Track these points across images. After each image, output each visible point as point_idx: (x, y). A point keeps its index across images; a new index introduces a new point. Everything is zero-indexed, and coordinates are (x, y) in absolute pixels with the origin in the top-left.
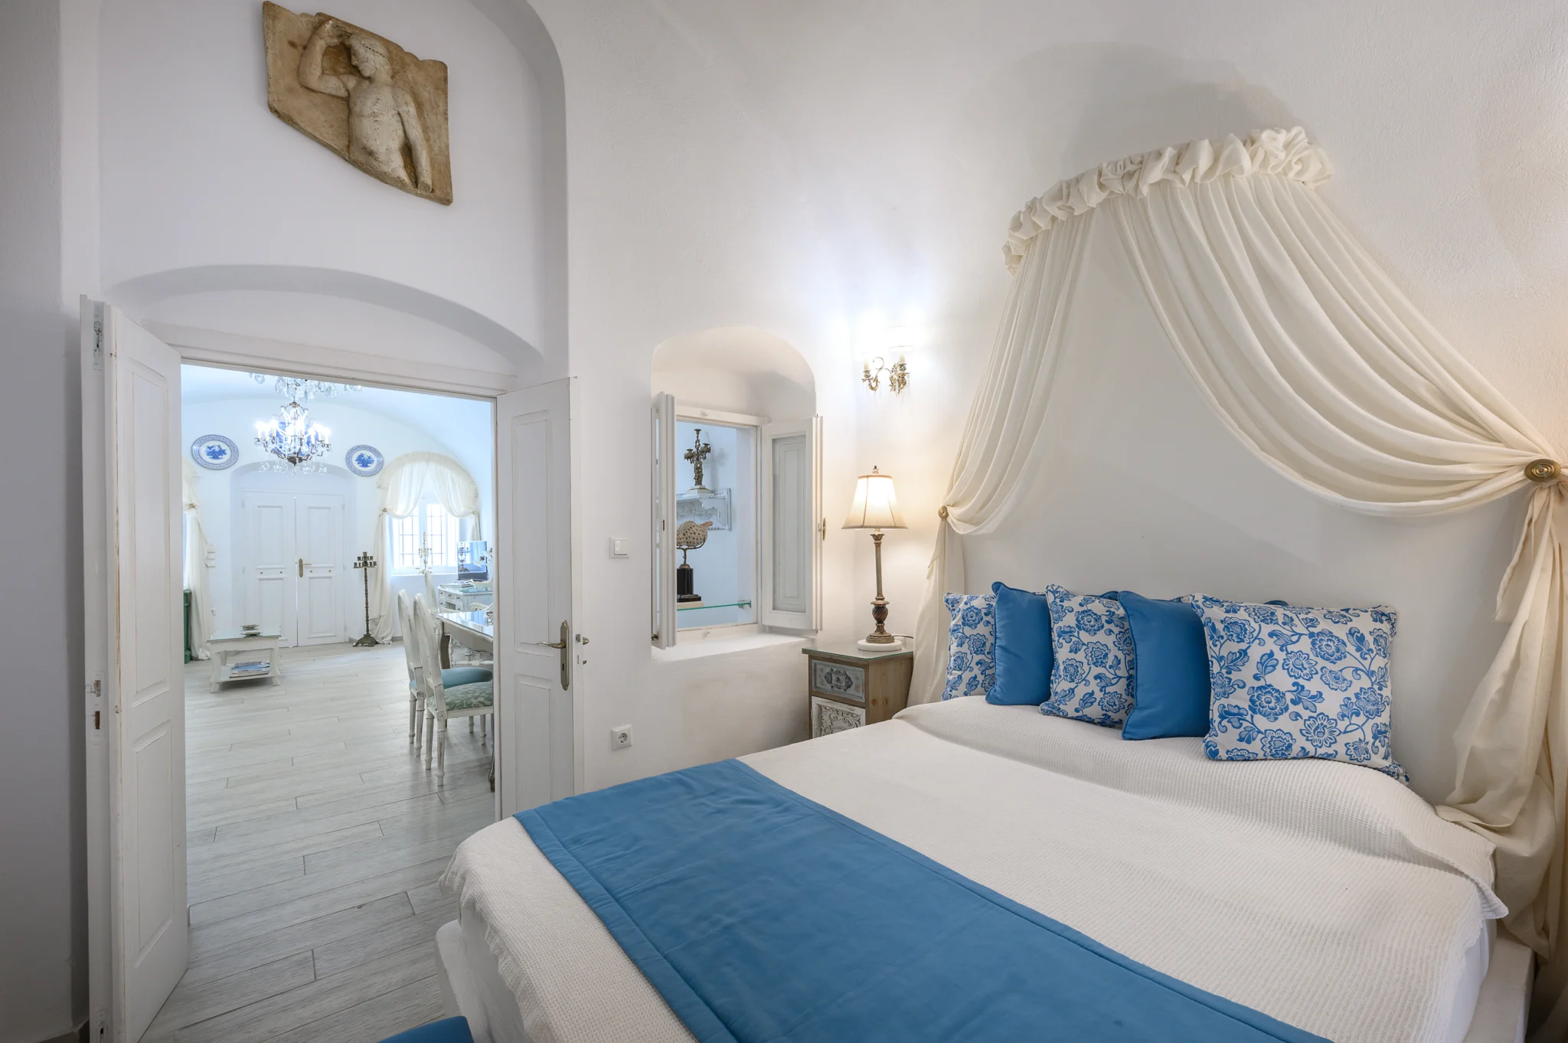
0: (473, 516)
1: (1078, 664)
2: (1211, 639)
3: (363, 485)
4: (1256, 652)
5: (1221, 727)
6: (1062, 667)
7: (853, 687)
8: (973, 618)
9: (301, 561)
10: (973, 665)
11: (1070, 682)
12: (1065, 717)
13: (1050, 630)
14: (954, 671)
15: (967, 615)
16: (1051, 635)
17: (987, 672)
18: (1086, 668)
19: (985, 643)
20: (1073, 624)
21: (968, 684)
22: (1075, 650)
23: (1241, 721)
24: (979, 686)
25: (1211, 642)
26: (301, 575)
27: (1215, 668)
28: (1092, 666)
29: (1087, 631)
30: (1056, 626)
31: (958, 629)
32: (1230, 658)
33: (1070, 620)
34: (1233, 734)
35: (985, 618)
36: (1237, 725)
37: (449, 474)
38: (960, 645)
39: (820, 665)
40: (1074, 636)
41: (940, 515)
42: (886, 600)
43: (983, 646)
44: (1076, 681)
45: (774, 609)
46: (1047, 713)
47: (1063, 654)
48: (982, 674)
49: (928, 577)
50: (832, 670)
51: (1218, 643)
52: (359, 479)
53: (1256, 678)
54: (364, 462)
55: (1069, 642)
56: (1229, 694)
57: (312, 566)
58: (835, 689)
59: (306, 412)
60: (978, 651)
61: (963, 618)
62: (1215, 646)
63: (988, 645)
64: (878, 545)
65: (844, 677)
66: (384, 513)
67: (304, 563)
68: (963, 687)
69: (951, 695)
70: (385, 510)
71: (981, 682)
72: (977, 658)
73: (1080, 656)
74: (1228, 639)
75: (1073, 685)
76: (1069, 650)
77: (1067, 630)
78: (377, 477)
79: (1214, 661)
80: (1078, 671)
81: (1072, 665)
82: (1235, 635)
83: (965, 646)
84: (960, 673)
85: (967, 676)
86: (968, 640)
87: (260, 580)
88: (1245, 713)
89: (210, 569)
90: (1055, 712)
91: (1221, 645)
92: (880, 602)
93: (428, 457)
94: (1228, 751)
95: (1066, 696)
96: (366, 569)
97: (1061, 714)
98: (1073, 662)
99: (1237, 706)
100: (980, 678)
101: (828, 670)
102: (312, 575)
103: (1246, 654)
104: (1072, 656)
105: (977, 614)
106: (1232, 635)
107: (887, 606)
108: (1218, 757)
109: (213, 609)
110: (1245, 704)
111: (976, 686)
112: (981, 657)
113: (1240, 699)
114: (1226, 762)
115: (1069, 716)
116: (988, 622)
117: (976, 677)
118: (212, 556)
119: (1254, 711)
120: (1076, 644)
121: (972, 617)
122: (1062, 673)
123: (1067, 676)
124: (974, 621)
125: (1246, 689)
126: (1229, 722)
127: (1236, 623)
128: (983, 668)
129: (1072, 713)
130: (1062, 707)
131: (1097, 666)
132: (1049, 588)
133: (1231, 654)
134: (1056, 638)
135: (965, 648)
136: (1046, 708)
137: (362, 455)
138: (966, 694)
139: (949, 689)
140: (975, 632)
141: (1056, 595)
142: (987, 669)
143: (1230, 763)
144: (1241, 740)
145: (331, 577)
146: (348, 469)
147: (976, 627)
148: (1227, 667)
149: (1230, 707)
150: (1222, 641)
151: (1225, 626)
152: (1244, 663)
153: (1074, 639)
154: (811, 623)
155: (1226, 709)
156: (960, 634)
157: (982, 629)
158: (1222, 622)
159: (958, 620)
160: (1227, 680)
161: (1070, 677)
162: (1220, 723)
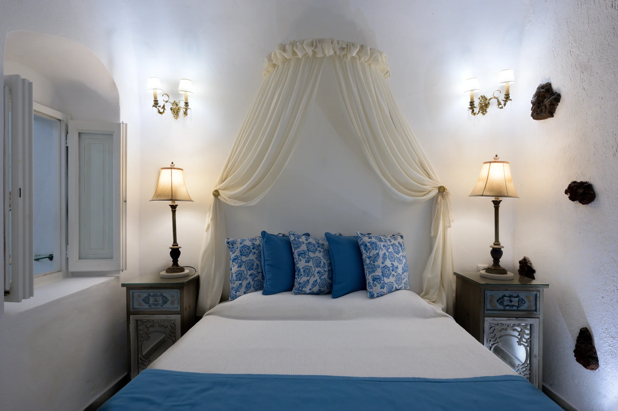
1: (310, 268)
2: (365, 250)
4: (381, 253)
5: (374, 285)
6: (302, 270)
7: (169, 302)
8: (247, 251)
10: (248, 276)
11: (307, 277)
12: (305, 294)
13: (292, 253)
14: (236, 282)
15: (242, 250)
16: (293, 256)
17: (255, 279)
18: (313, 269)
19: (253, 264)
20: (305, 249)
21: (246, 287)
22: (308, 261)
23: (381, 281)
24: (252, 287)
25: (365, 251)
27: (368, 261)
28: (316, 268)
29: (312, 252)
30: (296, 251)
31: (238, 258)
32: (374, 257)
33: (304, 247)
34: (379, 286)
35: (253, 251)
36: (379, 282)
38: (240, 266)
39: (136, 293)
40: (306, 255)
41: (214, 195)
42: (179, 246)
43: (252, 266)
44: (310, 276)
45: (80, 258)
46: (296, 294)
47: (301, 264)
48: (253, 280)
49: (207, 231)
50: (150, 294)
51: (368, 251)
53: (383, 263)
55: (305, 258)
56: (375, 271)
58: (153, 307)
60: (250, 268)
61: (241, 252)
62: (367, 252)
63: (255, 265)
64: (174, 212)
65: (161, 298)
68: (243, 289)
69: (236, 295)
71: (252, 285)
72: (250, 272)
73: (311, 264)
74: (372, 249)
75: (308, 278)
76: (305, 262)
77: (303, 252)
79: (367, 258)
80: (310, 271)
81: (308, 268)
82: (374, 248)
83: (243, 267)
84: (240, 282)
85: (245, 283)
86: (244, 263)
88: (381, 277)
90: (300, 292)
91: (370, 252)
92: (176, 247)
94: (377, 294)
95: (306, 283)
97: (303, 293)
98: (308, 267)
99: (378, 275)
100: (252, 283)
101: (145, 295)
103: (379, 254)
104: (307, 264)
105: (248, 249)
106: (373, 248)
107: (180, 249)
108: (374, 297)
110: (380, 274)
111: (250, 287)
112: (252, 271)
113: (378, 273)
114: (377, 298)
115: (307, 293)
116: (255, 253)
117: (250, 283)
119: (383, 276)
120: (308, 258)
121: (245, 251)
122: (302, 273)
123: (305, 274)
124: (247, 253)
125: (380, 268)
126: (377, 282)
127: (374, 242)
128: (253, 277)
129: (308, 291)
130: (304, 289)
131: (318, 268)
132: (291, 233)
133: (374, 255)
134: (297, 257)
135: (243, 268)
136: (296, 291)
138: (245, 293)
139: (234, 292)
140: (248, 259)
141: (295, 236)
142: (255, 278)
143: (378, 298)
144: (381, 288)
147: (248, 256)
148: (373, 260)
149: (376, 276)
150: (370, 250)
151: (371, 244)
152: (378, 258)
153: (307, 256)
154: (120, 266)
155: (375, 277)
156: (239, 261)
157: (252, 257)
158: (369, 242)
159: (237, 253)
160: (373, 266)
161: (307, 275)
162: (373, 283)
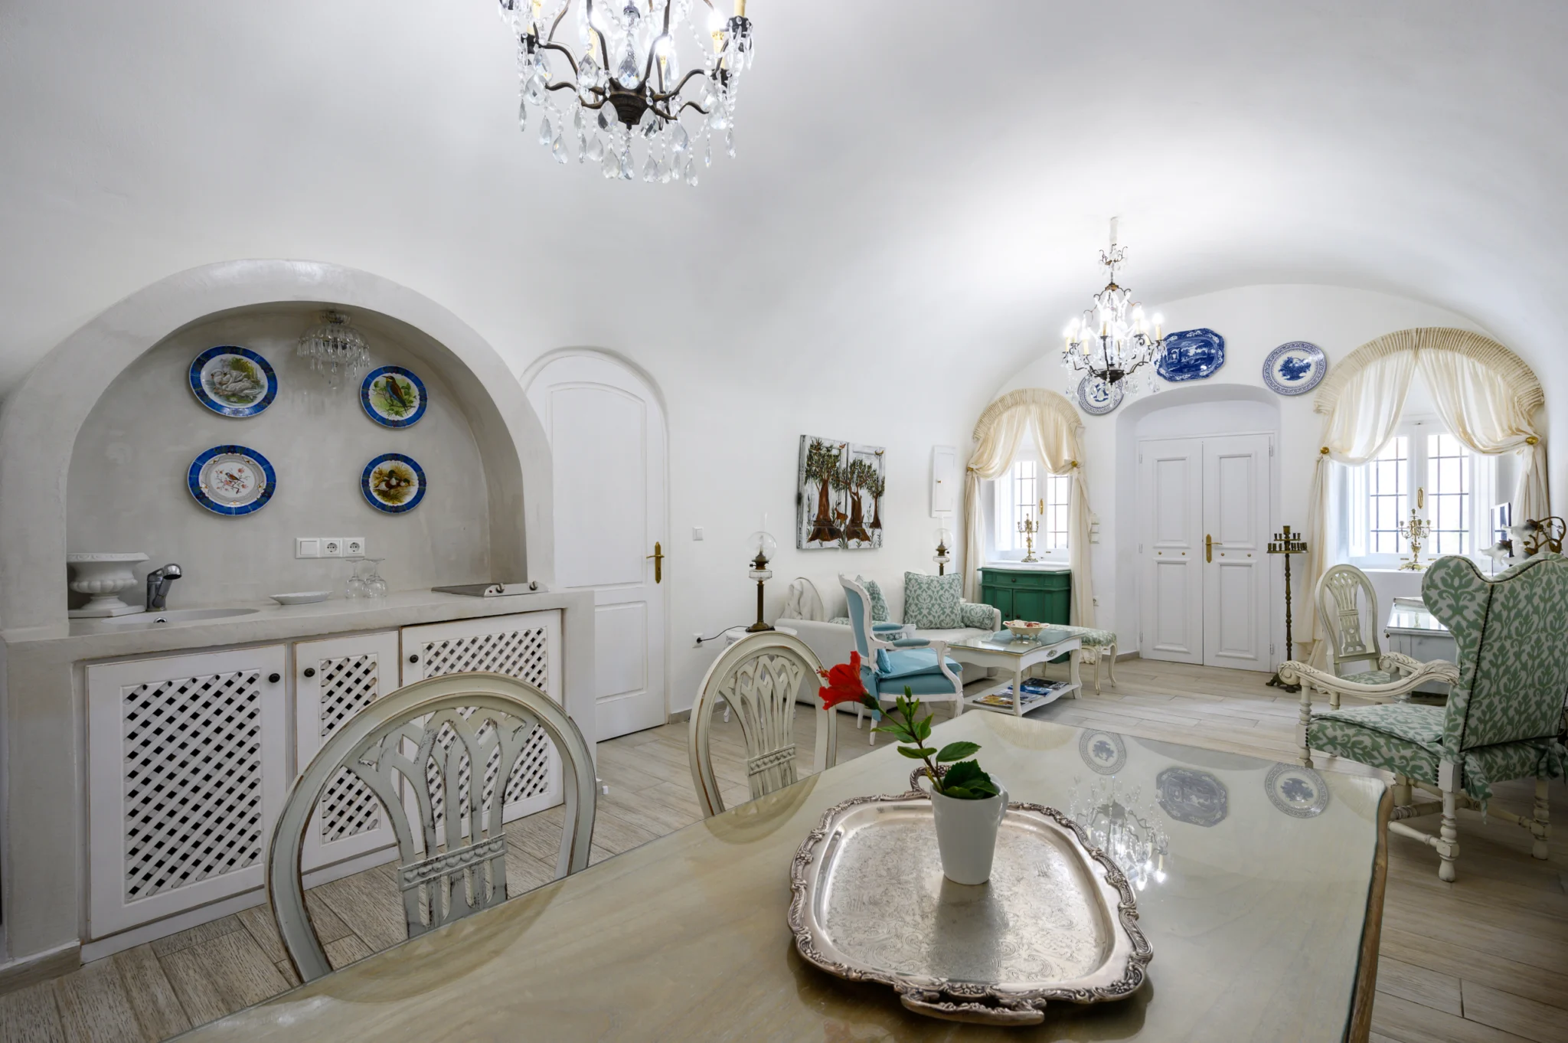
0: (1528, 450)
3: (1294, 411)
9: (1209, 538)
26: (1209, 559)
37: (1464, 365)
52: (1285, 402)
54: (1292, 371)
57: (1225, 545)
59: (1128, 294)
66: (1325, 457)
67: (1213, 541)
70: (1325, 451)
78: (1316, 392)
87: (1159, 563)
89: (1093, 545)
93: (1418, 340)
96: (1287, 556)
102: (1224, 560)
109: (1096, 597)
118: (1095, 528)
137: (1290, 361)
145: (1250, 566)
146: (1267, 388)
